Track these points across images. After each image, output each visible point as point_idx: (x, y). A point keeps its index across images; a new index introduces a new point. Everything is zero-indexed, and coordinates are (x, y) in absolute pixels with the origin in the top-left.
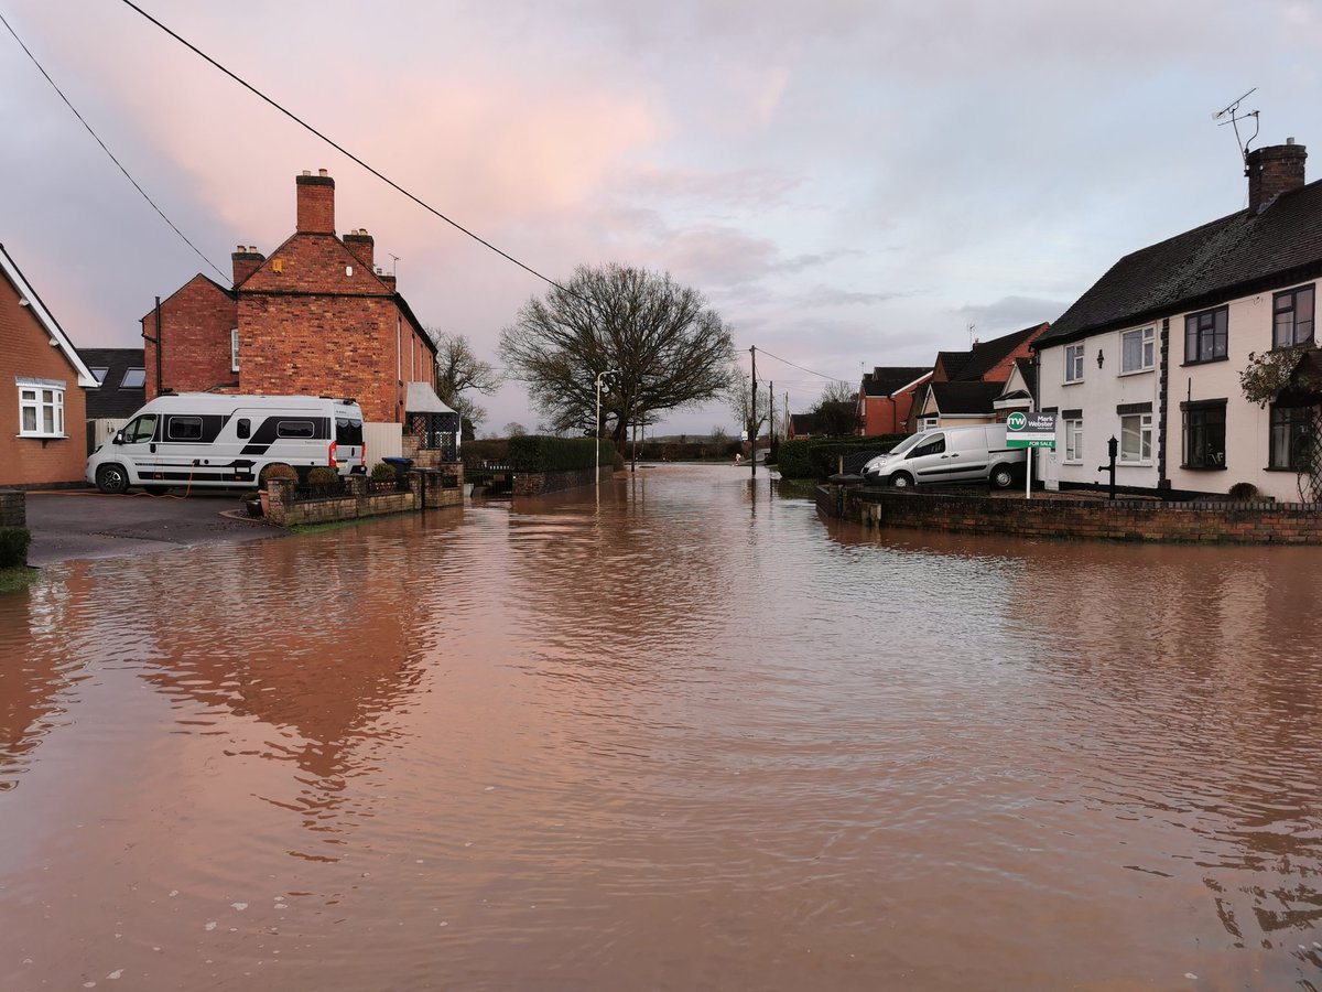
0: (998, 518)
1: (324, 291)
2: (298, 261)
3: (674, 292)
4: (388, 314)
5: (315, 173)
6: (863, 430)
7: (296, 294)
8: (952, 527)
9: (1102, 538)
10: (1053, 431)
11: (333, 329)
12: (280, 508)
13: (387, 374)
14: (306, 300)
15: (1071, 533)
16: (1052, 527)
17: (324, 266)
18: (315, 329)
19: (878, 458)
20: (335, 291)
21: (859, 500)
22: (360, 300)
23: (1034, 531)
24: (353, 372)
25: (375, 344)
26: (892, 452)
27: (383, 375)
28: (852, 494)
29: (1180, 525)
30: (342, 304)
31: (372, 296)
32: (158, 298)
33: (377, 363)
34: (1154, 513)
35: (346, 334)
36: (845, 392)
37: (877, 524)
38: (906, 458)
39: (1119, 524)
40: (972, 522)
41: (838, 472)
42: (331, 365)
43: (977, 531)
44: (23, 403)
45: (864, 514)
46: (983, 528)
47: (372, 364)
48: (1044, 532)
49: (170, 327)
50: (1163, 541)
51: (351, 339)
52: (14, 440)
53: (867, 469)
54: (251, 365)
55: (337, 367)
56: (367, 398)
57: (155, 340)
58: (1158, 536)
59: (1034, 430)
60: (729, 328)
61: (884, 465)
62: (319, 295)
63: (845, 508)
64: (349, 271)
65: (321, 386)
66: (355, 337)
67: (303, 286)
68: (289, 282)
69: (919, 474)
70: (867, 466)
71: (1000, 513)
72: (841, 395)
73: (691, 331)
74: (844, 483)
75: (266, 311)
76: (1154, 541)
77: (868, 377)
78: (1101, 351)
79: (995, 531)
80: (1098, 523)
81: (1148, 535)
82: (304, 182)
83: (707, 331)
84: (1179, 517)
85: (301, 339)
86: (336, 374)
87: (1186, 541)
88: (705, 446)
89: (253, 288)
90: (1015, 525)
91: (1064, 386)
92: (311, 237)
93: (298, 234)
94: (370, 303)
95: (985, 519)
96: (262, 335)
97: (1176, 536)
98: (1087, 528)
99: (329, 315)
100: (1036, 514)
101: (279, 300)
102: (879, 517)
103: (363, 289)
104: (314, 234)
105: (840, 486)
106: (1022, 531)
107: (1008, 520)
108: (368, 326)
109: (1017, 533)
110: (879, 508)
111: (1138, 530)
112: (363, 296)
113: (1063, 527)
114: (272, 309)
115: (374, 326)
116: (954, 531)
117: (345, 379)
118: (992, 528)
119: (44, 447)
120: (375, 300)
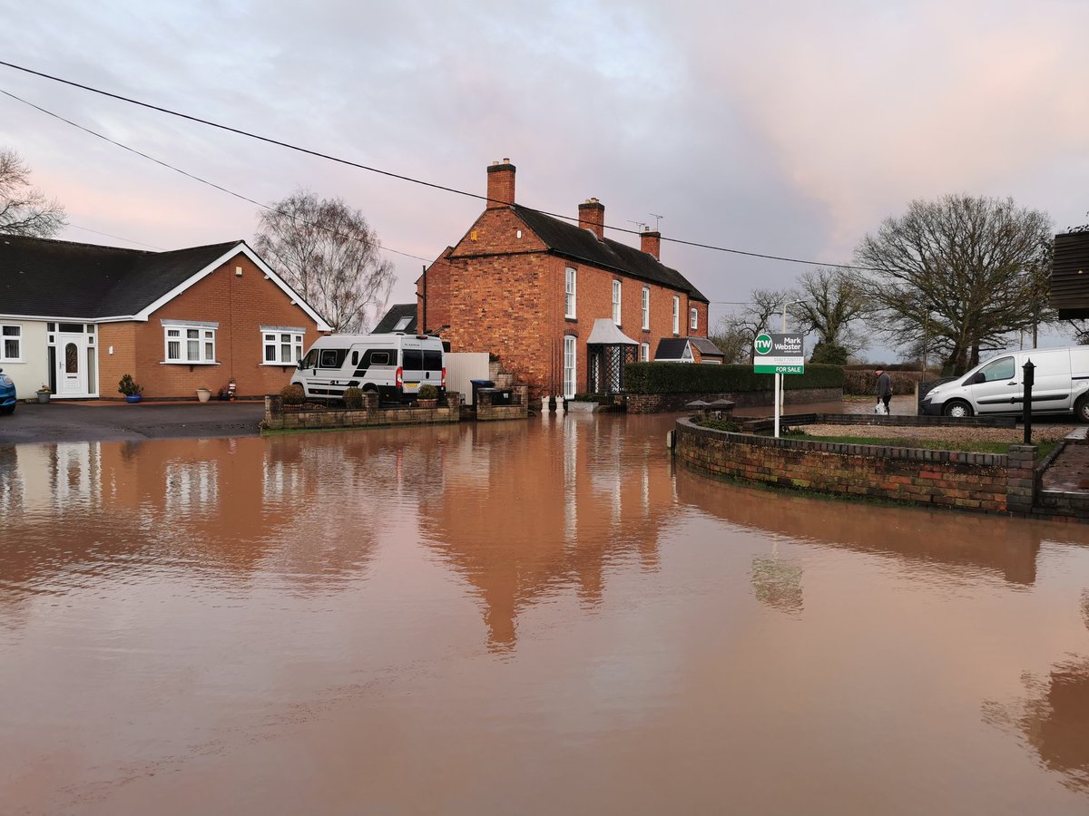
1: (503, 252)
2: (487, 231)
4: (545, 265)
5: (502, 163)
7: (485, 256)
11: (508, 281)
13: (543, 314)
14: (490, 259)
17: (503, 233)
18: (497, 281)
20: (510, 251)
22: (526, 256)
24: (521, 314)
25: (536, 290)
27: (541, 314)
30: (515, 260)
31: (534, 252)
32: (424, 267)
33: (537, 305)
35: (517, 284)
38: (965, 384)
42: (506, 308)
44: (266, 343)
47: (533, 306)
48: (724, 470)
49: (431, 286)
51: (520, 288)
52: (258, 367)
54: (457, 311)
55: (510, 309)
56: (530, 333)
57: (423, 296)
61: (941, 393)
62: (500, 255)
64: (519, 234)
65: (500, 325)
66: (523, 286)
67: (490, 249)
68: (481, 247)
69: (980, 403)
75: (467, 270)
80: (756, 463)
82: (493, 170)
85: (487, 290)
86: (510, 316)
89: (459, 254)
92: (496, 212)
93: (488, 210)
94: (532, 258)
96: (464, 288)
98: (749, 469)
99: (505, 270)
101: (475, 261)
103: (528, 247)
104: (498, 209)
108: (531, 276)
111: (789, 475)
112: (527, 253)
114: (470, 269)
115: (535, 276)
117: (515, 318)
119: (284, 371)
120: (536, 255)
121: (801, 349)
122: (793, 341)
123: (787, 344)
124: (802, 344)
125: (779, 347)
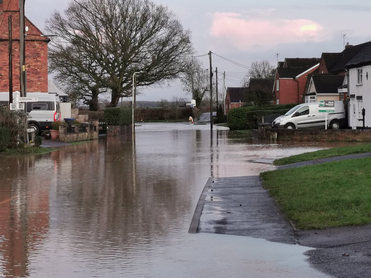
0: (315, 136)
1: (15, 38)
3: (151, 8)
4: (45, 49)
6: (278, 100)
8: (300, 140)
9: (345, 141)
10: (334, 107)
11: (19, 57)
12: (63, 136)
13: (44, 78)
14: (6, 43)
15: (336, 140)
16: (330, 138)
17: (15, 27)
19: (280, 117)
21: (269, 132)
22: (32, 43)
23: (325, 140)
25: (39, 64)
26: (286, 114)
27: (42, 78)
28: (267, 130)
29: (367, 136)
31: (37, 41)
33: (39, 73)
34: (360, 133)
36: (266, 69)
37: (276, 140)
38: (292, 117)
39: (350, 136)
40: (306, 138)
41: (261, 122)
43: (308, 141)
45: (271, 137)
46: (310, 140)
47: (37, 73)
48: (328, 140)
50: (362, 142)
53: (274, 122)
58: (361, 140)
59: (328, 106)
60: (188, 32)
61: (282, 120)
62: (13, 40)
63: (264, 136)
64: (27, 28)
66: (29, 60)
67: (5, 36)
69: (298, 124)
70: (275, 121)
71: (315, 134)
72: (264, 71)
73: (162, 34)
74: (264, 126)
76: (359, 142)
77: (281, 64)
78: (367, 73)
79: (314, 140)
80: (344, 136)
81: (358, 140)
83: (173, 33)
84: (367, 134)
87: (369, 141)
88: (168, 111)
90: (319, 138)
91: (357, 85)
92: (9, 13)
93: (4, 11)
94: (36, 44)
95: (311, 136)
97: (366, 140)
98: (341, 138)
99: (17, 50)
100: (326, 134)
102: (276, 137)
103: (33, 37)
104: (11, 11)
105: (262, 127)
106: (321, 140)
107: (318, 136)
108: (35, 55)
109: (320, 141)
110: (276, 134)
111: (355, 138)
112: (34, 40)
113: (334, 138)
116: (301, 141)
118: (313, 139)
120: (39, 42)
121: (334, 105)
122: (331, 103)
123: (329, 103)
124: (334, 103)
125: (327, 104)
